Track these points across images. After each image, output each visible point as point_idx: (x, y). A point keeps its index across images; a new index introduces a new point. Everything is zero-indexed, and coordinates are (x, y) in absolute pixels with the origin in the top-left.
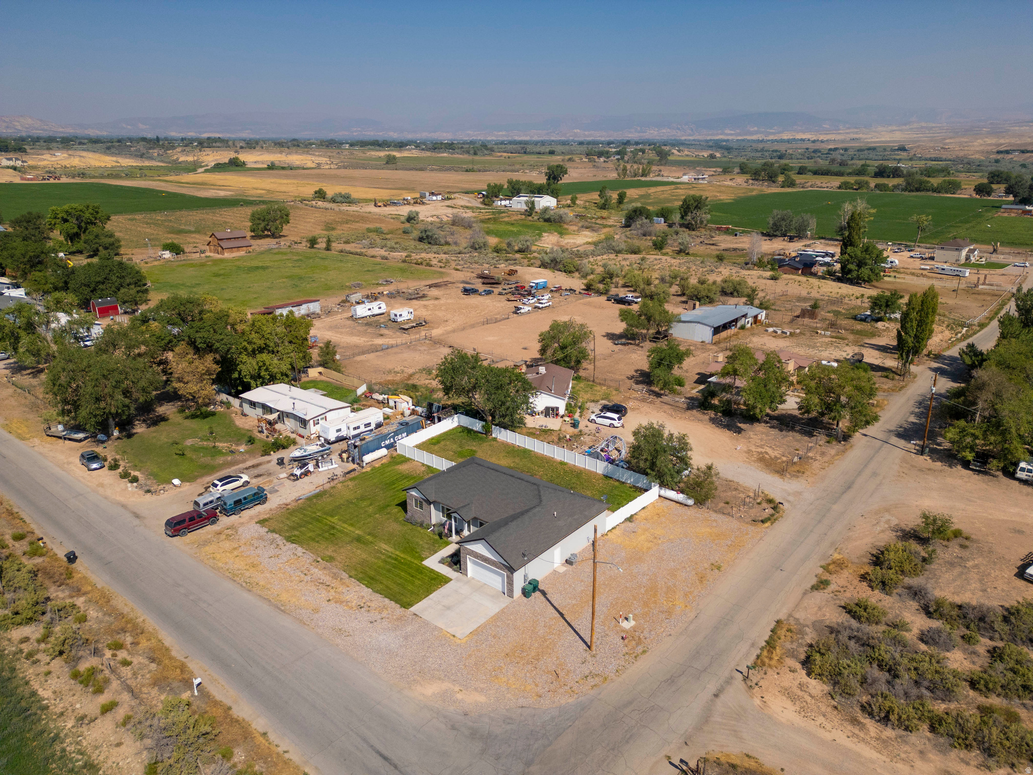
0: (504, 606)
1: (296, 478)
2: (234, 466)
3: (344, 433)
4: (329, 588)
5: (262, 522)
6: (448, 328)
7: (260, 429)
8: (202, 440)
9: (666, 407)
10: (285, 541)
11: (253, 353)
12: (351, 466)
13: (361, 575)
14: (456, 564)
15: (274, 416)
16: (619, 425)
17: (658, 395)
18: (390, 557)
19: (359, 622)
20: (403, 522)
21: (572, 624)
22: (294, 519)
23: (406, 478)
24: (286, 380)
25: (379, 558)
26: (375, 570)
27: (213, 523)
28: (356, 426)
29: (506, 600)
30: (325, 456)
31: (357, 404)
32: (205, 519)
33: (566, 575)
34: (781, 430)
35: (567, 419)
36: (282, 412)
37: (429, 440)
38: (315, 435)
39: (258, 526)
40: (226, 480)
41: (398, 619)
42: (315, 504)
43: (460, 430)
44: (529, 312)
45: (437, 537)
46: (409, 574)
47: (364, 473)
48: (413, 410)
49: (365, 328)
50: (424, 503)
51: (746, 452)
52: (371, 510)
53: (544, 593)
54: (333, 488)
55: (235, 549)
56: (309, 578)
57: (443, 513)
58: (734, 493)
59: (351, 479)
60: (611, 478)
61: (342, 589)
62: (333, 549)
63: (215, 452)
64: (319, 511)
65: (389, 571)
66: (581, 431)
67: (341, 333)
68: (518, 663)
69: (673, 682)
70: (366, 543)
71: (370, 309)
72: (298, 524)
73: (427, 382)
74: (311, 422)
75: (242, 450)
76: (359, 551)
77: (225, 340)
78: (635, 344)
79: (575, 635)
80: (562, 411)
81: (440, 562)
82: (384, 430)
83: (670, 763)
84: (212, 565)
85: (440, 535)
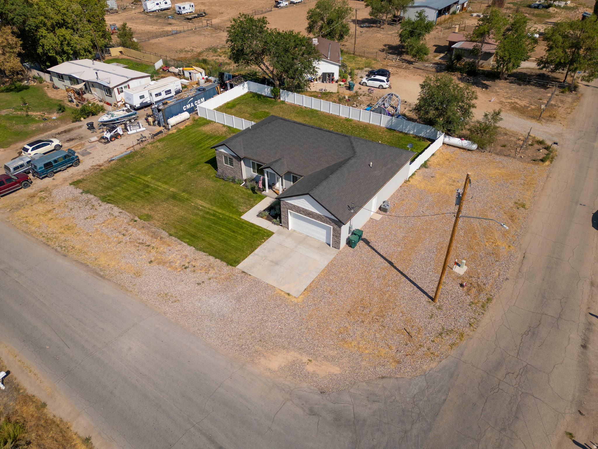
0: (332, 258)
1: (107, 141)
2: (47, 131)
3: (147, 100)
4: (150, 248)
5: (76, 184)
6: (224, 18)
7: (70, 99)
8: (16, 109)
9: (419, 71)
10: (100, 202)
11: (52, 29)
12: (158, 129)
13: (181, 233)
14: (275, 217)
15: (81, 86)
16: (387, 86)
17: (410, 63)
18: (208, 213)
19: (186, 284)
20: (215, 178)
21: (405, 272)
22: (108, 179)
23: (211, 137)
24: (90, 56)
25: (197, 215)
26: (195, 227)
27: (26, 186)
28: (157, 92)
29: (332, 253)
30: (133, 121)
31: (155, 75)
32: (16, 183)
33: (383, 222)
34: (520, 85)
35: (342, 83)
36: (88, 82)
37: (225, 104)
38: (121, 103)
39: (72, 188)
40: (37, 144)
41: (226, 279)
42: (127, 164)
43: (251, 95)
44: (286, 6)
45: (251, 192)
46: (230, 229)
47: (170, 135)
48: (207, 79)
49: (156, 19)
50: (234, 160)
51: (498, 103)
52: (182, 168)
53: (367, 242)
54: (143, 148)
55: (49, 211)
56: (128, 238)
57: (254, 168)
58: (505, 137)
59: (159, 141)
60: (394, 130)
61: (163, 248)
62: (149, 207)
63: (29, 119)
64: (132, 170)
65: (209, 227)
66: (356, 92)
67: (136, 23)
68: (363, 322)
69: (534, 334)
70: (182, 200)
71: (157, 4)
72: (112, 184)
73: (214, 58)
74: (115, 89)
75: (54, 118)
76: (176, 208)
77: (18, 10)
78: (377, 27)
79: (413, 285)
80: (336, 77)
81: (258, 216)
82: (185, 95)
83: (574, 442)
84: (25, 229)
85: (253, 189)
